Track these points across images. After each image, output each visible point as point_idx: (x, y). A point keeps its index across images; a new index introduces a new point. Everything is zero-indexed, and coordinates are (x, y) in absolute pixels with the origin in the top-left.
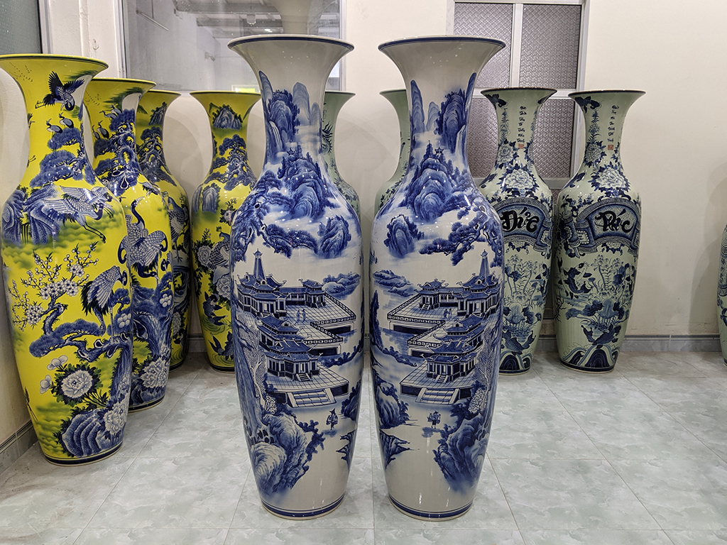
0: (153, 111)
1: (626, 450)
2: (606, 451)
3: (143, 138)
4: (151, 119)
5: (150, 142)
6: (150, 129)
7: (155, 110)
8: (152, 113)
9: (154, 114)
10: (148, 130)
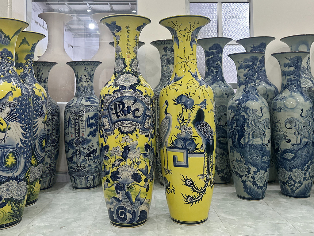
0: (33, 44)
1: (300, 218)
2: (289, 219)
3: (26, 59)
4: (31, 49)
5: (29, 62)
6: (30, 54)
7: (34, 44)
8: (32, 46)
9: (33, 46)
10: (29, 55)
